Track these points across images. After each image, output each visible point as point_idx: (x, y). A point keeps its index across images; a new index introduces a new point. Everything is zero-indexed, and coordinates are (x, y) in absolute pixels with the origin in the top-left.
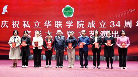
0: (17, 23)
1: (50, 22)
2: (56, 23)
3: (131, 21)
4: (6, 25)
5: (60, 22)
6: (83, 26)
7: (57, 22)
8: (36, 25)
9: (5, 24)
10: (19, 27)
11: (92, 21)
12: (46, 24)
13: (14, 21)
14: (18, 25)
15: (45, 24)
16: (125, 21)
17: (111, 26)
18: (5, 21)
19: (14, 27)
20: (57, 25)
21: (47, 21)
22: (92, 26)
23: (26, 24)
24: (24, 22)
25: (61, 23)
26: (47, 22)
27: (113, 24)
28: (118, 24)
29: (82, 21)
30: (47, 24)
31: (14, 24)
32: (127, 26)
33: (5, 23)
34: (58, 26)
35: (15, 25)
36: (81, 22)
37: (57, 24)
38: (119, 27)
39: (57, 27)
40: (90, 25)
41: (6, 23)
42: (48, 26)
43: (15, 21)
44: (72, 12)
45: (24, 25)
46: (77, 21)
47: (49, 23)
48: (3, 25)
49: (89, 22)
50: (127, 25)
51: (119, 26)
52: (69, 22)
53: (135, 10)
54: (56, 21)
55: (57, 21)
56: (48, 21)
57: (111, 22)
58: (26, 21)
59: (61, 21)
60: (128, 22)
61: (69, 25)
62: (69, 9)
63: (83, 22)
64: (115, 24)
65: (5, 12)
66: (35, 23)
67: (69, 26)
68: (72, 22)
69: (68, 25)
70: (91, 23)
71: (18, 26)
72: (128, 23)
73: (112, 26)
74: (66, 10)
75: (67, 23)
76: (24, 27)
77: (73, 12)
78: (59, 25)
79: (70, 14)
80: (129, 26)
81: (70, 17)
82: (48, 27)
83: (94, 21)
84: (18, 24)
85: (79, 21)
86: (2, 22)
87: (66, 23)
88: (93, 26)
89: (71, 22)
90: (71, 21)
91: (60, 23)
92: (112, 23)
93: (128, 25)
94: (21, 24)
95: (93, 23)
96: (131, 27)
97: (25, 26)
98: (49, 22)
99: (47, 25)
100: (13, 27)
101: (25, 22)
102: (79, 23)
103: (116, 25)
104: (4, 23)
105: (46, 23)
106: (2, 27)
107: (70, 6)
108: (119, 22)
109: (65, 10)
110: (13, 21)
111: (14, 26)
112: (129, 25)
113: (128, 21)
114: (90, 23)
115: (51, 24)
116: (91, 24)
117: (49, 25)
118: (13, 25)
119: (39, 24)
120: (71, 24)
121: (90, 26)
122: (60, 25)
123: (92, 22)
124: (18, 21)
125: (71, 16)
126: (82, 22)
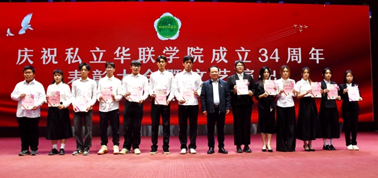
0: (53, 54)
1: (128, 49)
2: (140, 52)
3: (300, 49)
4: (29, 59)
5: (151, 50)
6: (202, 59)
7: (142, 50)
8: (95, 58)
9: (26, 56)
10: (56, 63)
11: (221, 48)
12: (118, 56)
13: (47, 50)
14: (55, 57)
15: (115, 56)
16: (289, 49)
17: (260, 59)
18: (26, 50)
19: (46, 62)
20: (142, 57)
21: (119, 48)
22: (220, 58)
23: (73, 55)
24: (67, 51)
25: (152, 53)
26: (121, 51)
27: (264, 55)
28: (274, 56)
29: (198, 48)
30: (121, 55)
31: (47, 55)
32: (293, 60)
33: (26, 53)
34: (146, 60)
35: (48, 58)
36: (196, 51)
37: (142, 54)
38: (277, 61)
39: (144, 62)
40: (216, 56)
41: (29, 53)
42: (122, 59)
43: (49, 49)
44: (177, 27)
45: (69, 56)
46: (189, 48)
47: (126, 53)
48: (22, 58)
49: (214, 51)
50: (292, 57)
51: (277, 59)
52: (170, 49)
53: (306, 27)
54: (140, 49)
55: (144, 49)
56: (124, 48)
57: (260, 51)
58: (72, 49)
59: (152, 48)
60: (294, 52)
61: (171, 58)
62: (171, 21)
63: (202, 49)
64: (269, 55)
65: (26, 28)
66: (93, 54)
67: (169, 60)
68: (178, 51)
69: (169, 56)
70: (219, 52)
71: (55, 61)
72: (294, 54)
73: (263, 58)
74: (163, 23)
75: (166, 52)
76: (69, 63)
77: (179, 27)
78: (147, 57)
79: (172, 32)
80: (297, 60)
81: (171, 39)
82: (122, 62)
83: (225, 49)
84: (55, 55)
85: (192, 48)
86: (20, 51)
87: (164, 52)
88: (223, 58)
89: (174, 50)
90: (175, 48)
91: (150, 53)
92: (263, 52)
93: (295, 58)
94: (61, 56)
95: (223, 52)
96: (299, 62)
97: (71, 60)
98: (124, 51)
99: (120, 57)
100: (44, 63)
101: (72, 51)
102: (193, 53)
103: (271, 58)
104: (23, 53)
105: (117, 52)
106: (20, 62)
107: (171, 15)
108: (276, 50)
109: (160, 24)
110: (44, 49)
111: (47, 60)
112: (297, 57)
113: (294, 49)
114: (216, 52)
115: (129, 55)
116: (218, 54)
117: (124, 57)
118: (44, 57)
119: (102, 54)
120: (174, 54)
121: (216, 60)
122: (150, 56)
123: (221, 50)
124: (55, 50)
125: (174, 38)
126: (199, 51)
